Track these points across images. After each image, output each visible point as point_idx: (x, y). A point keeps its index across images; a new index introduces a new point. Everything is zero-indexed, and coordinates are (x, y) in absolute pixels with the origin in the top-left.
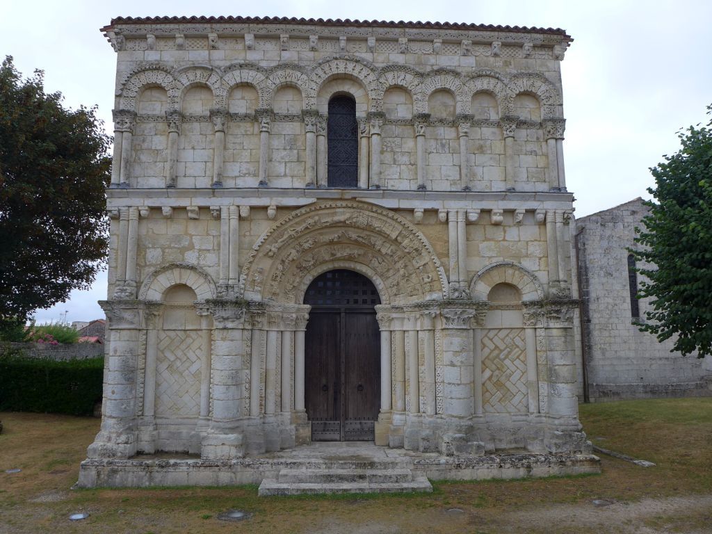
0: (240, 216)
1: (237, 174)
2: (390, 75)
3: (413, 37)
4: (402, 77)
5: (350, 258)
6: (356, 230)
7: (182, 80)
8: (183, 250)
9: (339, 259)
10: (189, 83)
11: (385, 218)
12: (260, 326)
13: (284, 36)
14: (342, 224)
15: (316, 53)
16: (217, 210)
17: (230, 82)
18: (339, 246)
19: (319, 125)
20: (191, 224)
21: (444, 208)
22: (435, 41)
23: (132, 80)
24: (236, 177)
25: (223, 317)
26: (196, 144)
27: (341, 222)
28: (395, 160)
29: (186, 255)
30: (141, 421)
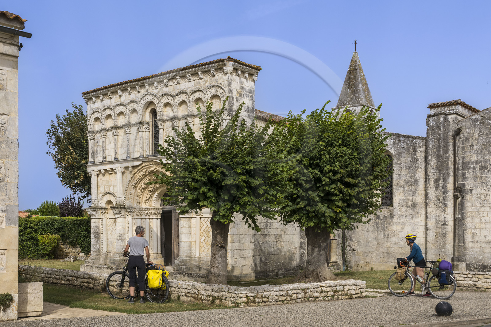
0: (122, 171)
10: (106, 115)
16: (115, 170)
17: (117, 113)
19: (145, 126)
20: (110, 176)
26: (111, 141)
27: (154, 170)
29: (110, 188)
30: (102, 253)
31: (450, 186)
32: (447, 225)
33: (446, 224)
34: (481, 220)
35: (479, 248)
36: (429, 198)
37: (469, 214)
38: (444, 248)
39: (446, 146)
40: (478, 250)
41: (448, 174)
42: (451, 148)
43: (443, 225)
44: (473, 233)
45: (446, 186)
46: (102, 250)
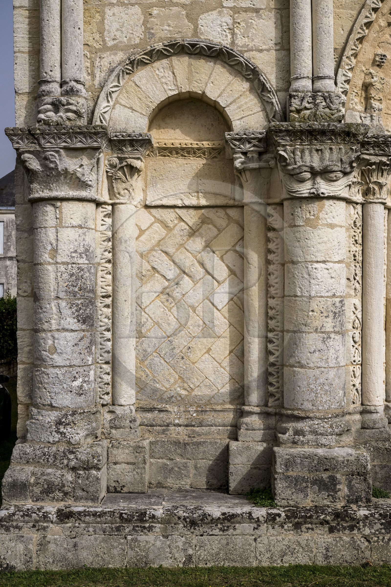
25: (311, 169)
29: (200, 22)
30: (109, 417)
46: (108, 399)
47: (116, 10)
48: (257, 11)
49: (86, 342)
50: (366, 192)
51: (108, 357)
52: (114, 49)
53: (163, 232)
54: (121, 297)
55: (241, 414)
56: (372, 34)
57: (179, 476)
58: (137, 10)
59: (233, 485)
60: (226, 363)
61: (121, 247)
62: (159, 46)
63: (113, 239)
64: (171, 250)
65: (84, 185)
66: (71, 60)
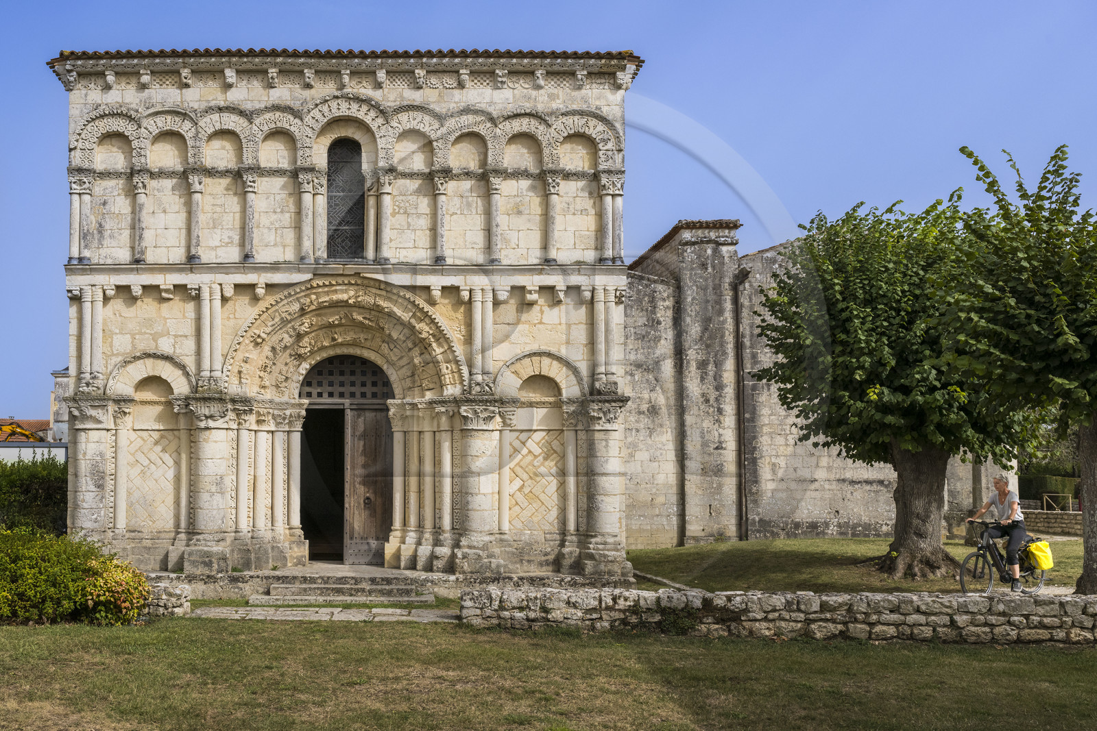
0: (222, 295)
1: (218, 244)
2: (404, 117)
3: (432, 69)
4: (419, 119)
5: (354, 344)
6: (361, 310)
7: (149, 127)
8: (155, 337)
9: (341, 344)
10: (157, 131)
11: (395, 298)
12: (247, 425)
13: (274, 70)
14: (344, 304)
15: (313, 91)
16: (195, 289)
17: (207, 129)
18: (341, 329)
19: (316, 181)
20: (165, 305)
21: (466, 285)
22: (461, 72)
23: (89, 127)
24: (216, 247)
25: (205, 416)
26: (167, 206)
27: (342, 301)
28: (409, 225)
29: (158, 342)
30: (112, 534)
31: (729, 376)
32: (725, 449)
33: (722, 448)
34: (787, 440)
35: (784, 490)
36: (688, 396)
37: (766, 430)
38: (719, 493)
39: (719, 302)
40: (784, 495)
41: (725, 353)
42: (728, 306)
43: (717, 448)
44: (774, 464)
45: (721, 377)
46: (111, 525)
47: (119, 336)
48: (186, 336)
49: (99, 497)
50: (239, 424)
51: (112, 505)
52: (117, 355)
53: (142, 442)
54: (119, 475)
55: (178, 533)
56: (242, 347)
57: (146, 564)
58: (129, 336)
59: (170, 567)
60: (172, 508)
61: (119, 451)
62: (138, 354)
63: (116, 446)
64: (145, 452)
65: (100, 422)
66: (95, 363)
